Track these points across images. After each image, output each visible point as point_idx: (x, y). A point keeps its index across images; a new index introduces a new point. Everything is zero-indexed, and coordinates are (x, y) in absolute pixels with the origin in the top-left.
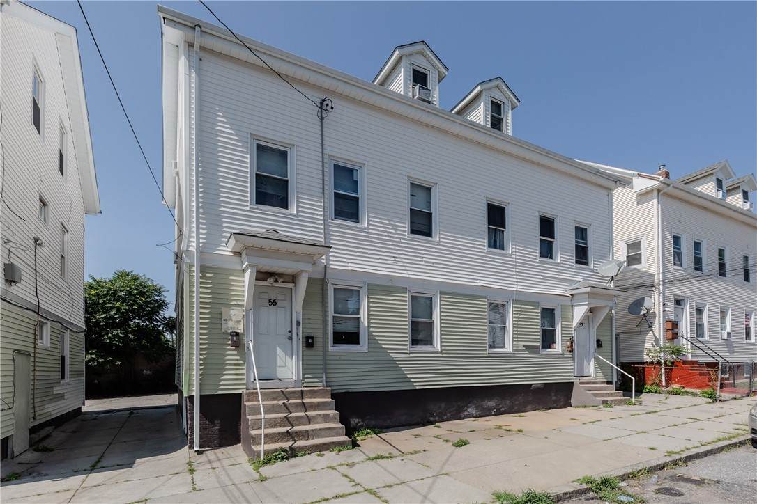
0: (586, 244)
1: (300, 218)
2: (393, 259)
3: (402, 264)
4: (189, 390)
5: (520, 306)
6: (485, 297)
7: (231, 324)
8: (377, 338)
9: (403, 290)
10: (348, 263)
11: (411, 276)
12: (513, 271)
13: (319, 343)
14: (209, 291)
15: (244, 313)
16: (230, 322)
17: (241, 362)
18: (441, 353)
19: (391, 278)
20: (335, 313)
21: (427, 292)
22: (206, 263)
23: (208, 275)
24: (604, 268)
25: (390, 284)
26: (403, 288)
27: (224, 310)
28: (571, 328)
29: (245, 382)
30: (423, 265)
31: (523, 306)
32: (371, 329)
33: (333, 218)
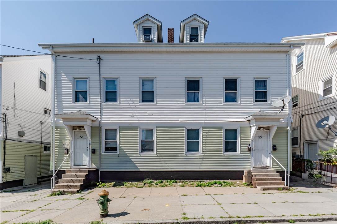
0: (266, 89)
1: (91, 104)
2: (132, 115)
3: (136, 116)
4: (52, 168)
5: (208, 130)
6: (184, 127)
7: (65, 146)
8: (123, 149)
9: (136, 128)
10: (110, 119)
11: (140, 121)
12: (204, 112)
13: (98, 152)
14: (58, 135)
15: (70, 142)
16: (65, 145)
17: (69, 159)
18: (156, 155)
19: (131, 123)
20: (105, 139)
21: (150, 127)
22: (58, 125)
23: (58, 130)
24: (277, 102)
25: (130, 126)
26: (137, 127)
27: (63, 141)
28: (250, 139)
29: (70, 166)
30: (148, 116)
31: (210, 130)
32: (121, 145)
33: (105, 102)
